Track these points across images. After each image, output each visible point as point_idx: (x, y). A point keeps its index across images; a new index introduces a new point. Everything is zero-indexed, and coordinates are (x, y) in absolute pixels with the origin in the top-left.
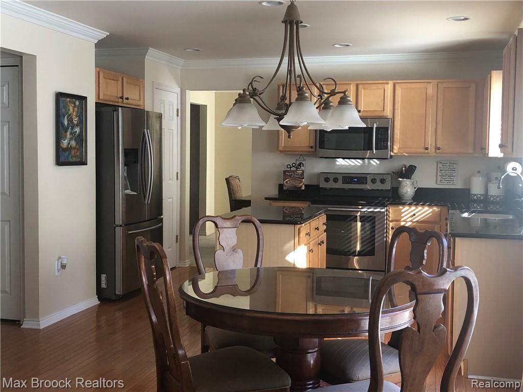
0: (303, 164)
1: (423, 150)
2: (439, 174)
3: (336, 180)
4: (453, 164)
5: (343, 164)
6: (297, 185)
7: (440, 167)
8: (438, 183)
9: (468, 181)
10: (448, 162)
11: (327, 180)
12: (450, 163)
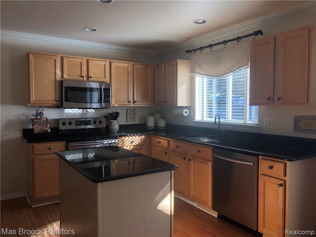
0: (43, 113)
1: (127, 103)
2: (128, 116)
3: (70, 124)
4: (135, 110)
5: (70, 112)
6: (44, 129)
7: (129, 113)
8: (128, 121)
9: (145, 119)
10: (132, 110)
11: (64, 124)
12: (133, 110)
